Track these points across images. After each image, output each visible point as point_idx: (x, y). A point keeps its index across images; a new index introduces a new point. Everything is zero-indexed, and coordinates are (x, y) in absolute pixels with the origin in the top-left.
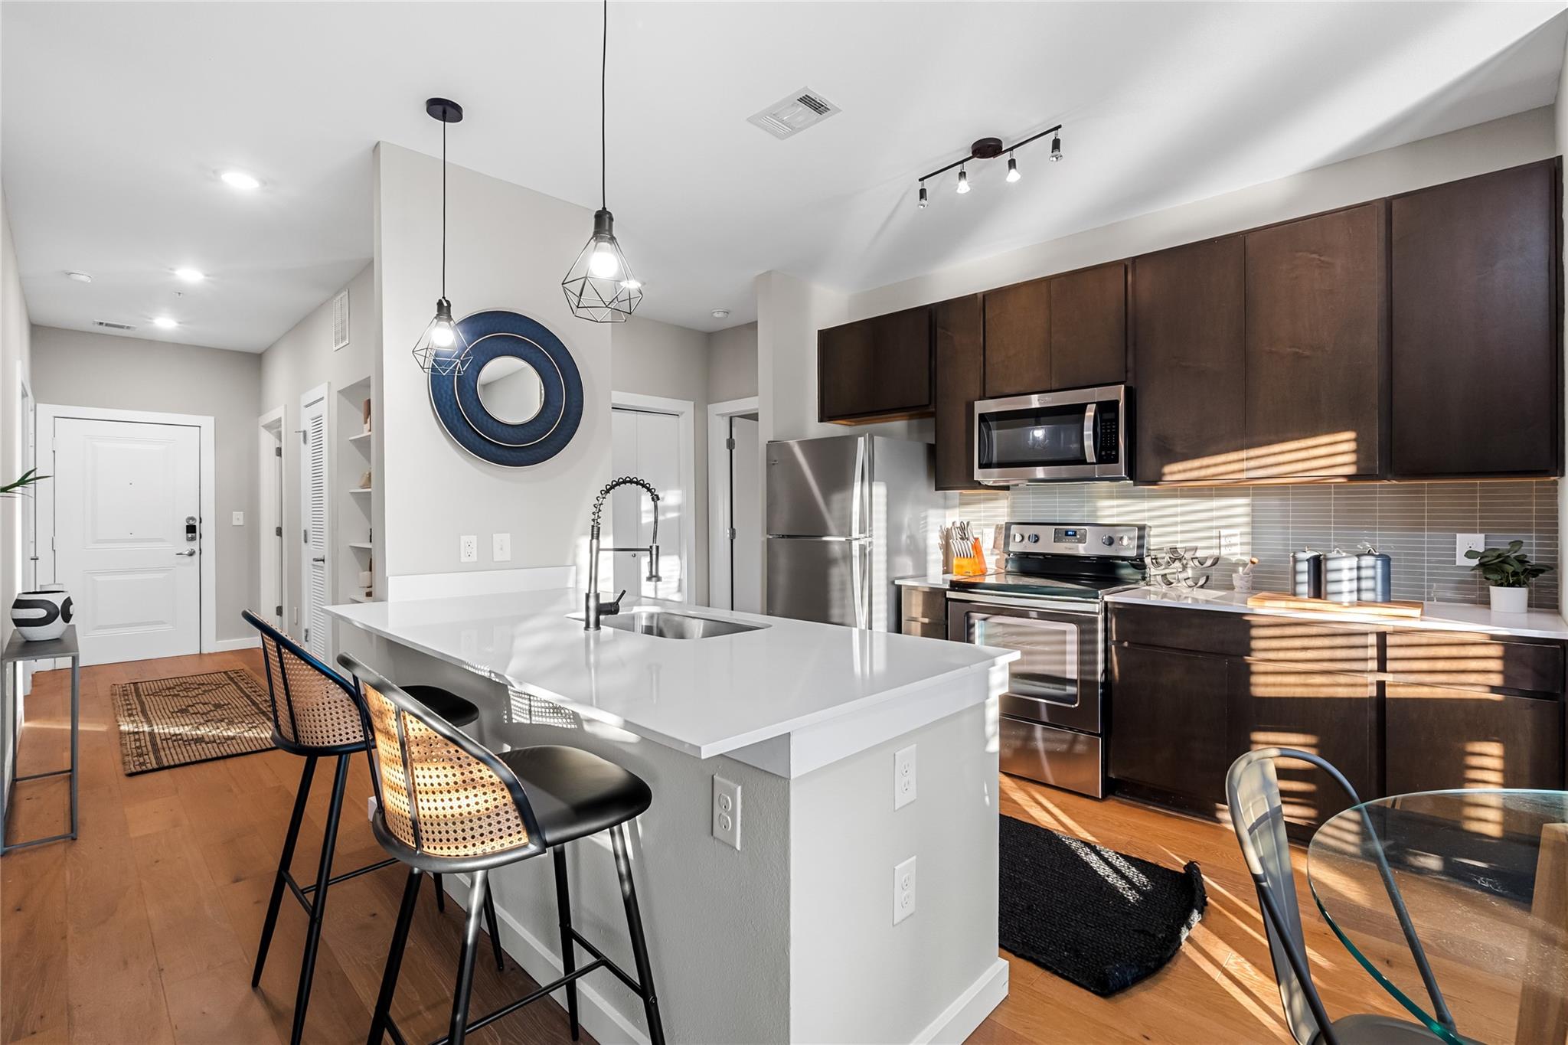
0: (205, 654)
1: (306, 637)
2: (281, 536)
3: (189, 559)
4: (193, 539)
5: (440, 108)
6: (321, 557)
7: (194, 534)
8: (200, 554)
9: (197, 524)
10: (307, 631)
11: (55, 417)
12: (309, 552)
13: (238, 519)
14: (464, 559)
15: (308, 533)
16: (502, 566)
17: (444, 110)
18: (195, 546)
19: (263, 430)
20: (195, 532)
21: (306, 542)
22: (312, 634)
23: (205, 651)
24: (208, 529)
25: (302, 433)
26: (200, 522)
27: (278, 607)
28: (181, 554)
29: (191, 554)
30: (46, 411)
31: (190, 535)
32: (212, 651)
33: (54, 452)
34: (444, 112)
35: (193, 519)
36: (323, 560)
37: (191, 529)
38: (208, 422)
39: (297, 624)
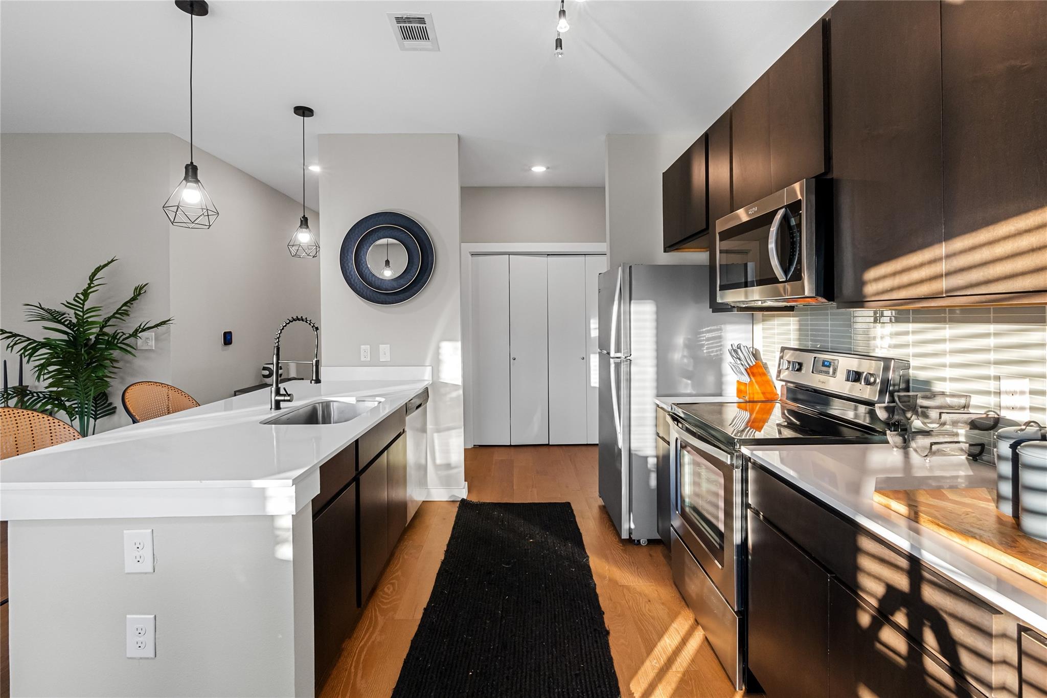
5: (301, 111)
14: (363, 359)
16: (385, 364)
17: (303, 111)
34: (304, 113)
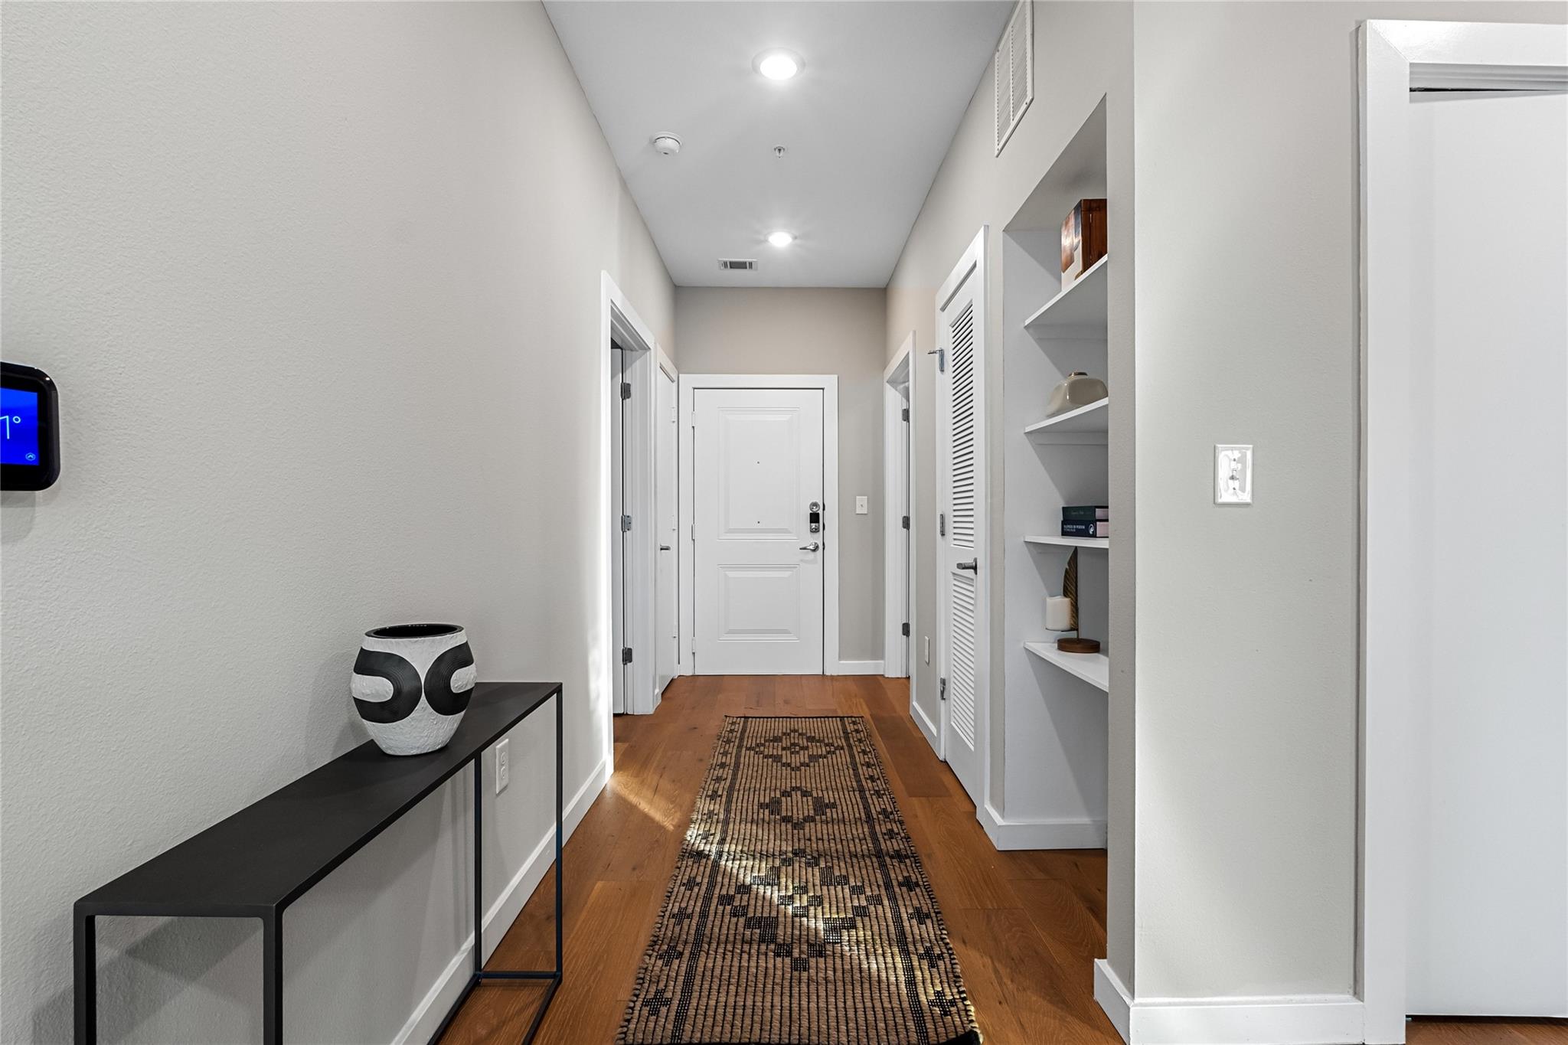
0: (827, 676)
1: (942, 693)
2: (908, 529)
3: (812, 555)
4: (816, 530)
6: (970, 561)
7: (817, 524)
8: (824, 549)
9: (820, 512)
10: (943, 682)
11: (694, 388)
12: (949, 552)
13: (862, 505)
15: (946, 521)
18: (817, 539)
19: (888, 386)
20: (818, 522)
21: (943, 535)
22: (951, 687)
23: (827, 673)
24: (830, 518)
25: (937, 356)
26: (824, 509)
27: (904, 624)
28: (805, 549)
29: (816, 549)
30: (688, 380)
31: (814, 525)
32: (835, 673)
33: (693, 427)
35: (815, 504)
36: (975, 568)
37: (814, 518)
38: (830, 382)
39: (928, 664)
